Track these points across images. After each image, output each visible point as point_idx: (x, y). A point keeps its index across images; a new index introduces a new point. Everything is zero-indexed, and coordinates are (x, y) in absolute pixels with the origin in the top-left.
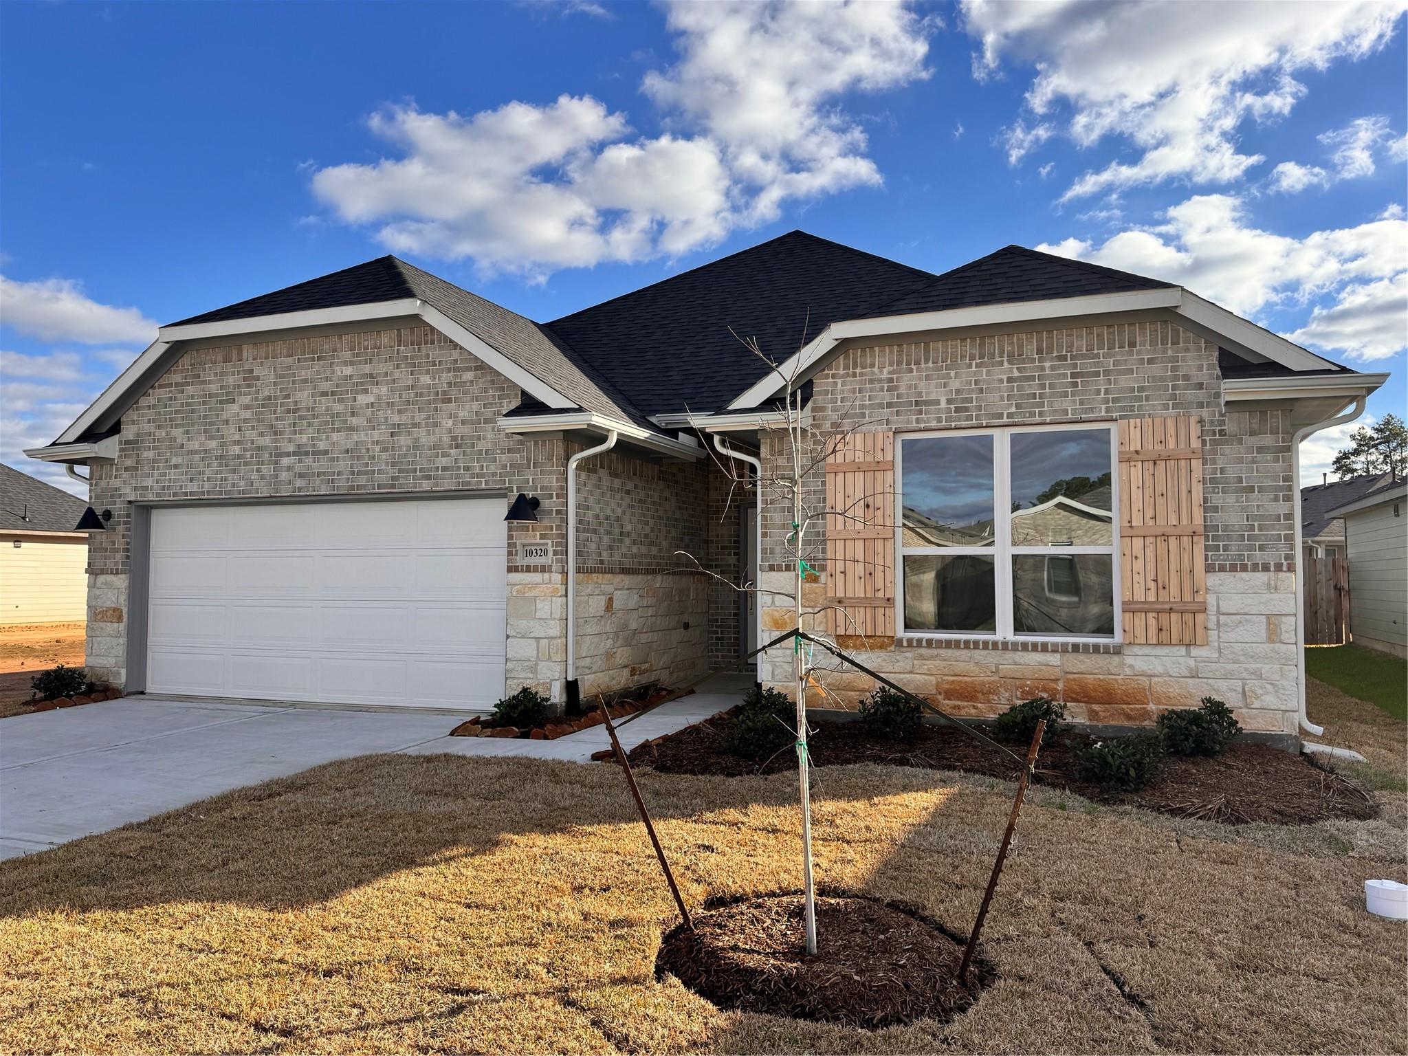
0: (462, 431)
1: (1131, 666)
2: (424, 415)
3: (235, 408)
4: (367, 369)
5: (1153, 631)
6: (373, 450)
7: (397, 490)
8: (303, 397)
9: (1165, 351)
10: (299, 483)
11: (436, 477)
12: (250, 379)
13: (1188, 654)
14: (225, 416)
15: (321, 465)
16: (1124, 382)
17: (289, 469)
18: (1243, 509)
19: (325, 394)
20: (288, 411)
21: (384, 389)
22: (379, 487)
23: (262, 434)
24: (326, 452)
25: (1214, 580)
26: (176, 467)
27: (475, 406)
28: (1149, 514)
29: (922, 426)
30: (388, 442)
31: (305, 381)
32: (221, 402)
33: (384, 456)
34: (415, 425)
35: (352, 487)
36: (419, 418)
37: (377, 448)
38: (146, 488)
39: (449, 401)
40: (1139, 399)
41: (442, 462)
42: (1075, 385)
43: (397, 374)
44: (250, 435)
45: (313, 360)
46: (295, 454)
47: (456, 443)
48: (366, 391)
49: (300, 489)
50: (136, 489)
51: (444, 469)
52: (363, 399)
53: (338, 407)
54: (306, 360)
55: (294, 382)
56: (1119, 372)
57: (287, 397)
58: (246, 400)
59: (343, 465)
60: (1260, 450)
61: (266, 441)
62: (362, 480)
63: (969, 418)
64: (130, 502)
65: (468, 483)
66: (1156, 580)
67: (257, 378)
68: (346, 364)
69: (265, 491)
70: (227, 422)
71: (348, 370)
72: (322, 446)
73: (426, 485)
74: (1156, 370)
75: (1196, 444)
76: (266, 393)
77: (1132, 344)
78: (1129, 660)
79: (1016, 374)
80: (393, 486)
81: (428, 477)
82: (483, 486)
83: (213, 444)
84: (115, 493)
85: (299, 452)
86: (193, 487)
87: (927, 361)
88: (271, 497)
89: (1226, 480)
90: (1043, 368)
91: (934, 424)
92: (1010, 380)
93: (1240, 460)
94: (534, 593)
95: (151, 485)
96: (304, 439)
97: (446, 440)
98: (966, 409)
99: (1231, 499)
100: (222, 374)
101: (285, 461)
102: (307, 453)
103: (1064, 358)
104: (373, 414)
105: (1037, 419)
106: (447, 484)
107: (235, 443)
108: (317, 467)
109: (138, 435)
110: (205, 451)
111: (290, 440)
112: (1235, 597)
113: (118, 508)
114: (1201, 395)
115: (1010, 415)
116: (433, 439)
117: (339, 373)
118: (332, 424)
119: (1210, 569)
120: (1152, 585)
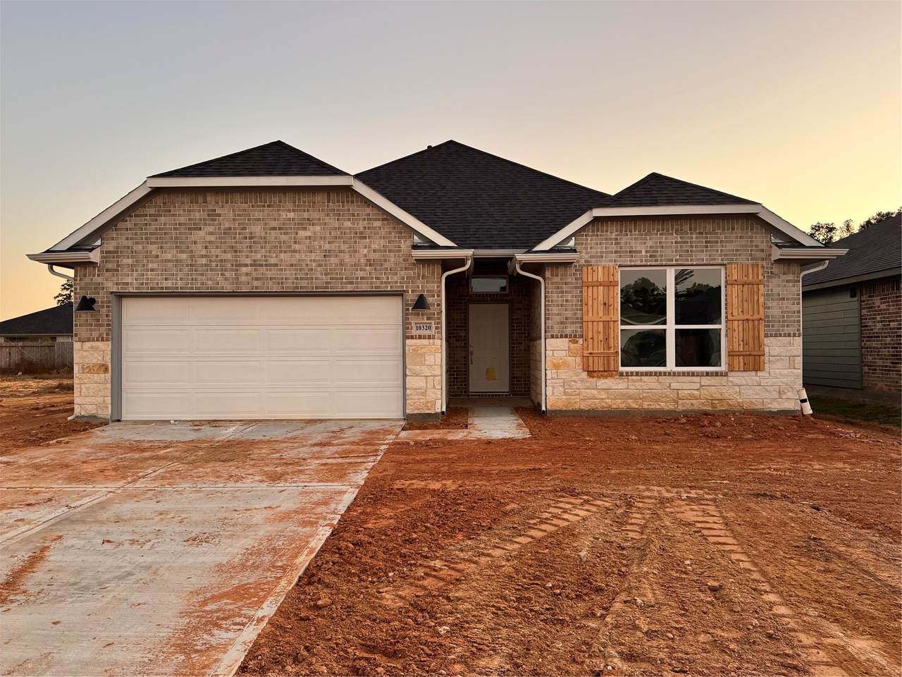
0: (373, 256)
1: (732, 381)
2: (347, 246)
3: (201, 233)
4: (306, 215)
5: (742, 364)
6: (311, 265)
7: (329, 290)
8: (257, 229)
9: (747, 233)
10: (256, 283)
11: (357, 283)
12: (213, 215)
13: (756, 374)
14: (193, 238)
15: (272, 273)
16: (730, 247)
17: (247, 274)
18: (780, 308)
19: (274, 229)
20: (246, 238)
21: (318, 228)
22: (316, 287)
23: (225, 252)
24: (276, 265)
25: (767, 341)
26: (152, 270)
27: (383, 242)
28: (740, 310)
29: (633, 263)
30: (322, 261)
31: (259, 220)
32: (189, 229)
33: (319, 269)
34: (341, 251)
35: (297, 288)
36: (343, 247)
37: (314, 264)
38: (127, 284)
39: (365, 238)
40: (736, 255)
41: (362, 274)
42: (707, 247)
43: (327, 220)
44: (214, 251)
45: (264, 206)
46: (251, 265)
47: (370, 263)
48: (305, 229)
49: (257, 288)
50: (117, 284)
51: (362, 278)
52: (302, 233)
53: (284, 238)
54: (258, 206)
55: (249, 220)
56: (727, 242)
57: (245, 229)
58: (211, 229)
59: (289, 273)
60: (787, 281)
61: (229, 256)
62: (304, 283)
63: (657, 261)
64: (112, 293)
65: (379, 287)
66: (743, 341)
67: (219, 215)
68: (289, 211)
69: (229, 288)
70: (195, 243)
71: (291, 215)
72: (273, 261)
73: (350, 288)
74: (744, 242)
75: (761, 277)
76: (227, 225)
77: (733, 229)
78: (731, 379)
79: (679, 240)
80: (327, 287)
81: (352, 283)
82: (389, 289)
83: (184, 256)
84: (98, 287)
85: (255, 264)
86: (169, 284)
87: (635, 231)
88: (234, 292)
89: (773, 295)
90: (692, 238)
91: (639, 263)
92: (676, 242)
93: (779, 286)
94: (424, 350)
95: (132, 281)
96: (259, 256)
97: (363, 261)
98: (655, 256)
99: (775, 303)
100: (189, 211)
101: (244, 270)
102: (261, 265)
103: (702, 233)
104: (310, 243)
105: (690, 263)
106: (364, 287)
107: (202, 256)
108: (269, 274)
109: (118, 247)
110: (177, 261)
111: (247, 257)
112: (777, 348)
113: (100, 297)
114: (763, 255)
115: (676, 260)
116: (354, 260)
117: (284, 216)
118: (279, 248)
119: (766, 336)
120: (741, 343)
